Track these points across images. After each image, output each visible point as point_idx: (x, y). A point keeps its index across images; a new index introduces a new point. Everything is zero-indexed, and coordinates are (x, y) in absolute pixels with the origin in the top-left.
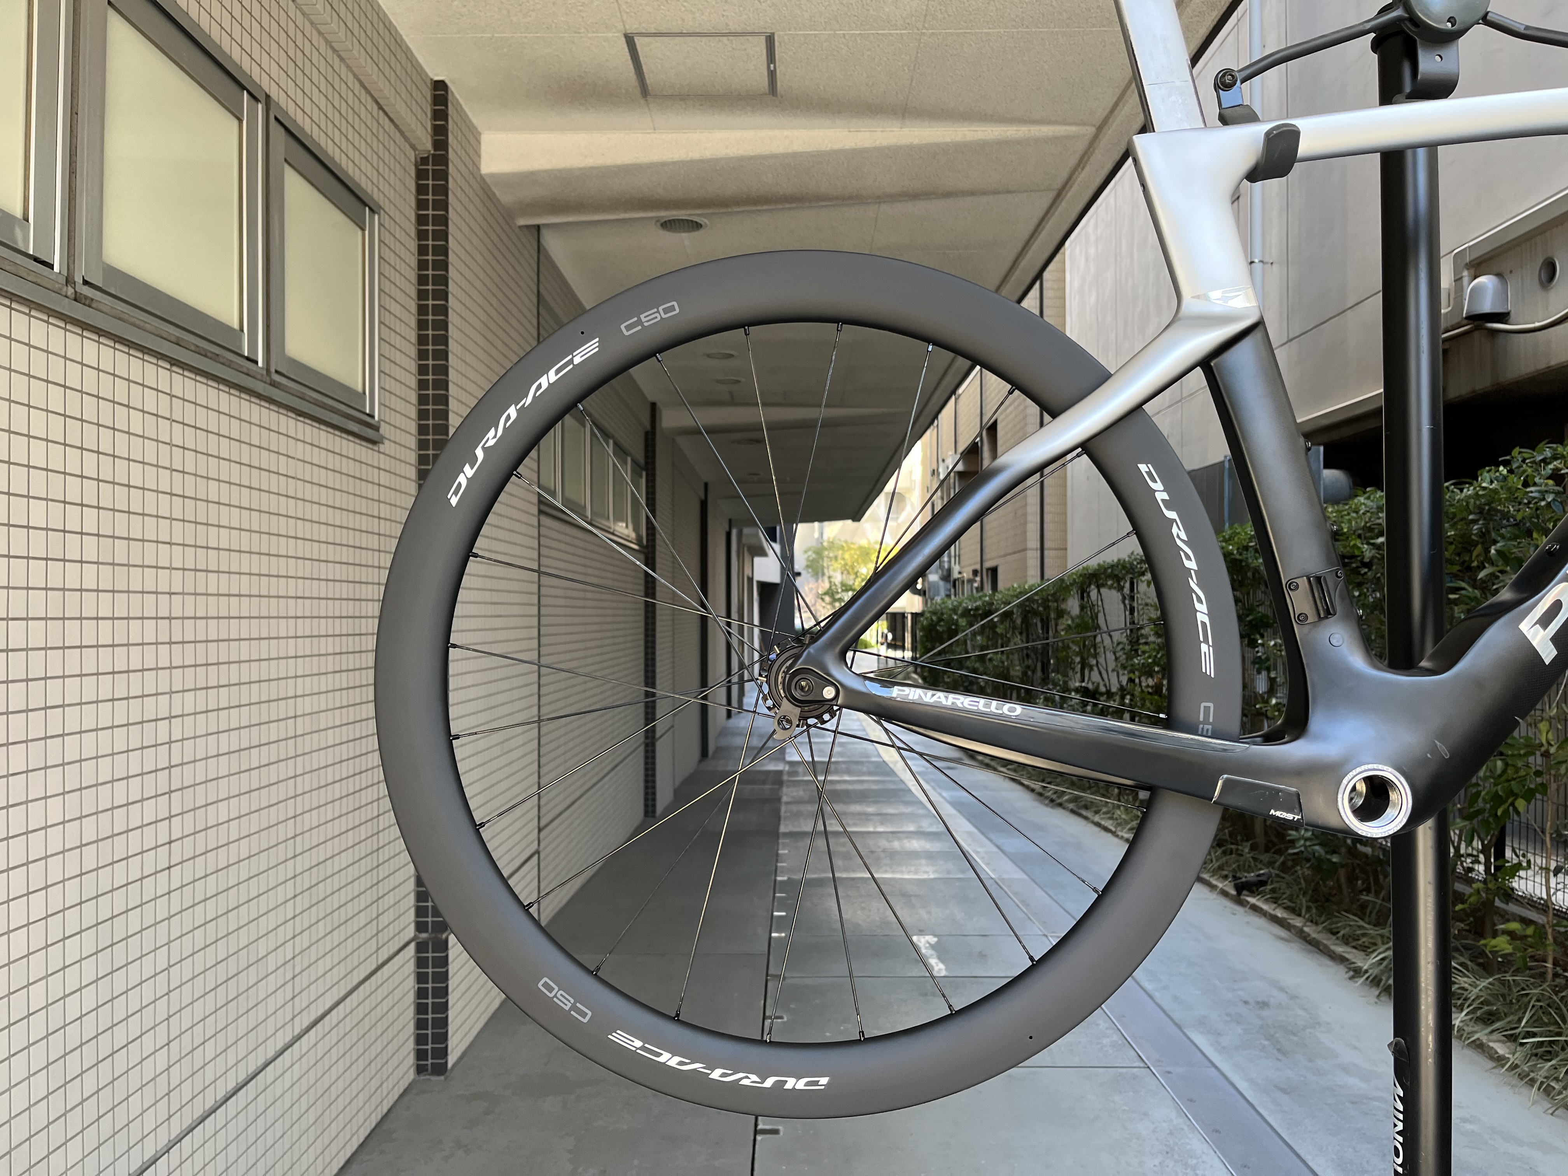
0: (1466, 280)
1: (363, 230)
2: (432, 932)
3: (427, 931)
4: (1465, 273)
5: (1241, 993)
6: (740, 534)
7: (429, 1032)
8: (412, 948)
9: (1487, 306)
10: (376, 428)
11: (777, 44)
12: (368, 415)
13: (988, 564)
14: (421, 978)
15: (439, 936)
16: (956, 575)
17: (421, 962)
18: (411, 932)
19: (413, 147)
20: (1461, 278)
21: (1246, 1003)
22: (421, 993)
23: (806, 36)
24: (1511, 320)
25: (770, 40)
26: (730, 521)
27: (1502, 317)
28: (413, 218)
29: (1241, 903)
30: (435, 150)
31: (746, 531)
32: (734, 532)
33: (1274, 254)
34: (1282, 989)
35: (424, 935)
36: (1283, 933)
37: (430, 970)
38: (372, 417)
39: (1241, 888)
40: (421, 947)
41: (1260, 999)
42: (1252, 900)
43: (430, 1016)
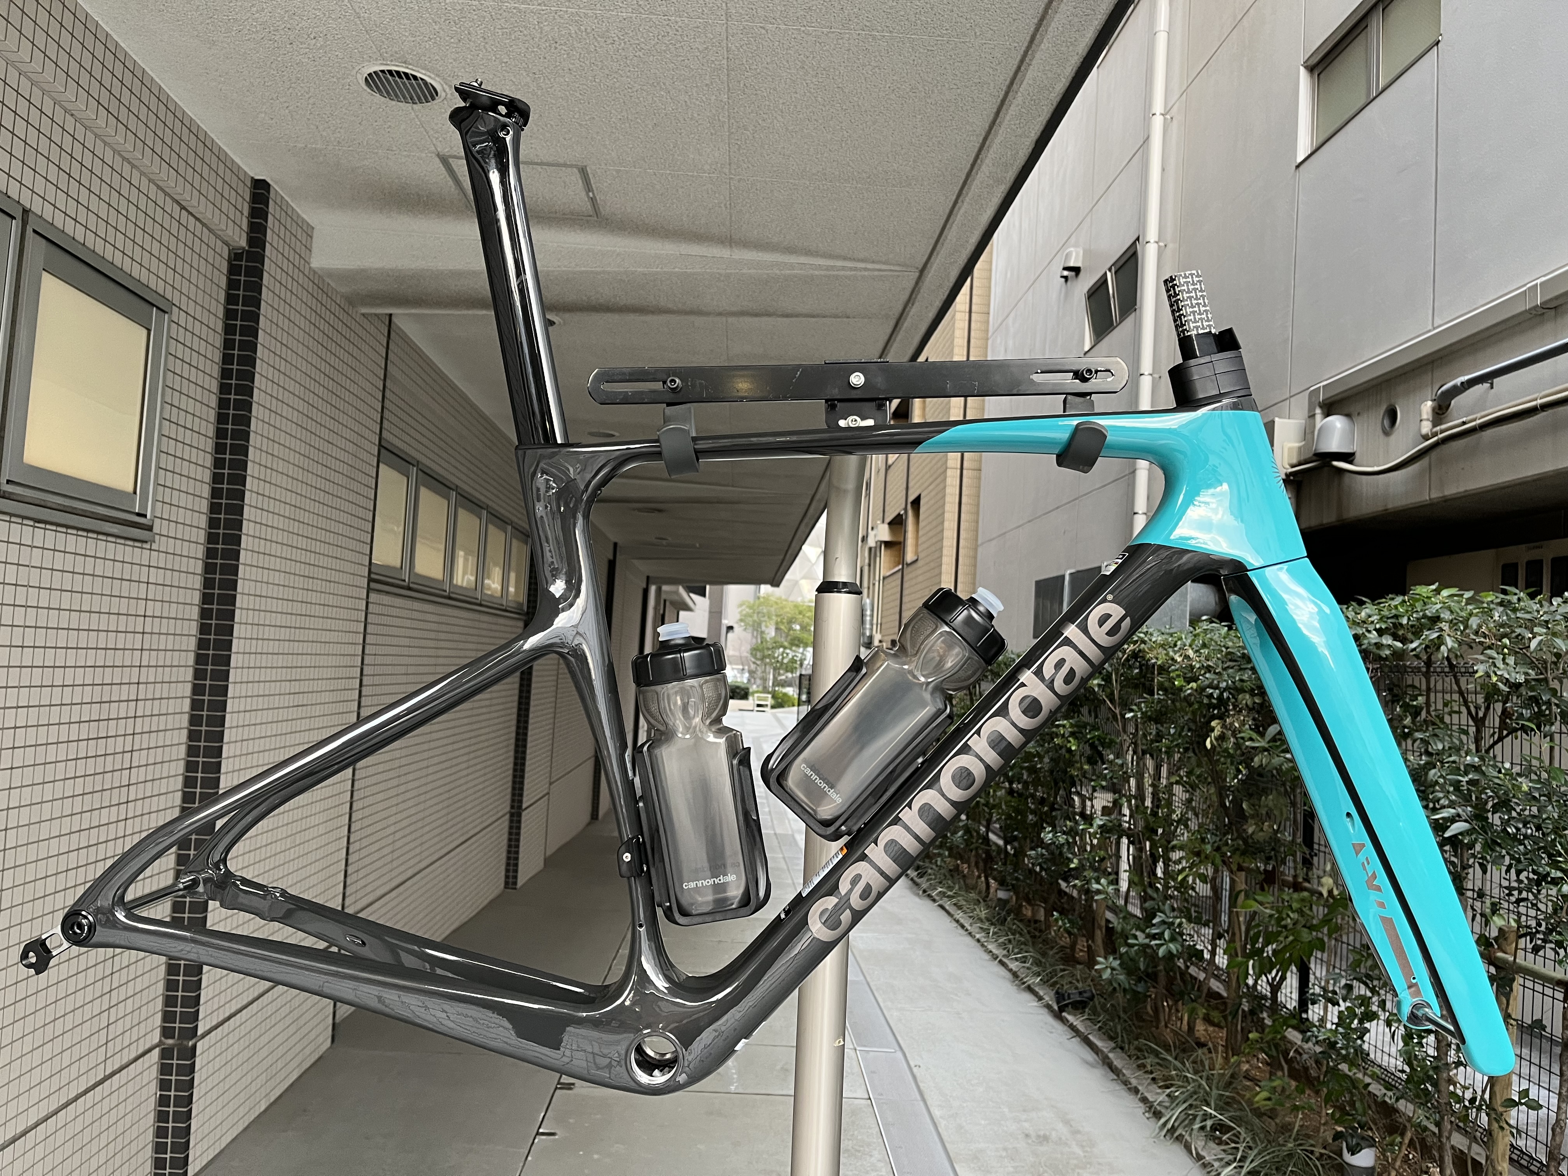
0: (1319, 417)
1: (149, 331)
2: (179, 1038)
3: (173, 1037)
4: (1318, 411)
5: (1026, 1125)
6: (659, 591)
7: (169, 1141)
8: (156, 1053)
9: (1334, 445)
10: (150, 528)
11: (591, 176)
12: (139, 515)
14: (164, 1085)
15: (185, 1043)
17: (165, 1069)
18: (156, 1037)
19: (227, 244)
20: (1314, 415)
21: (1027, 1136)
22: (163, 1101)
23: (618, 171)
24: (1356, 461)
25: (583, 171)
26: (648, 578)
27: (1348, 457)
28: (221, 313)
29: (1061, 1020)
30: (250, 247)
31: (665, 588)
32: (653, 589)
34: (1067, 1122)
35: (170, 1041)
36: (1090, 1056)
37: (173, 1078)
38: (145, 516)
39: (1064, 1004)
40: (166, 1053)
41: (1042, 1133)
42: (1070, 1018)
43: (170, 1125)
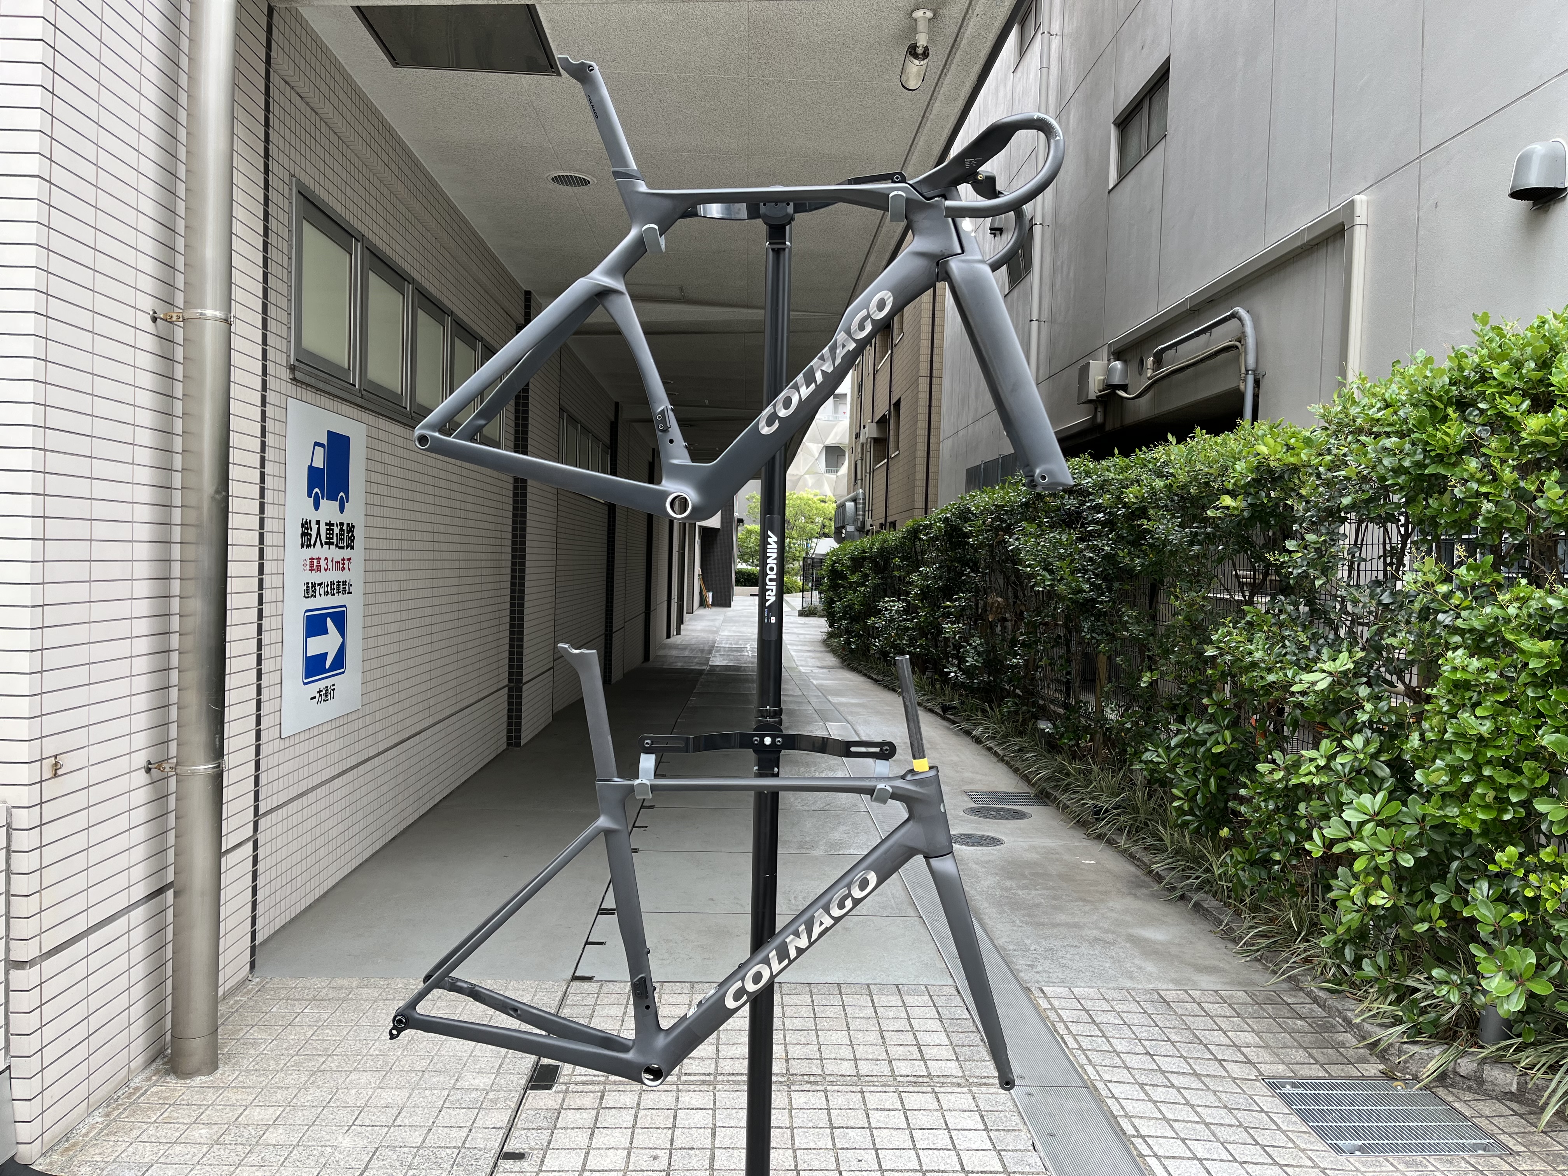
0: (1112, 361)
2: (515, 683)
4: (1112, 357)
7: (514, 728)
8: (507, 688)
9: (1116, 380)
13: (890, 519)
14: (510, 702)
15: (518, 686)
16: (868, 527)
17: (510, 697)
18: (506, 682)
20: (1110, 359)
22: (510, 710)
24: (1128, 390)
27: (1124, 388)
29: (944, 718)
33: (1045, 316)
35: (511, 684)
37: (514, 700)
39: (945, 709)
40: (510, 689)
43: (514, 721)
